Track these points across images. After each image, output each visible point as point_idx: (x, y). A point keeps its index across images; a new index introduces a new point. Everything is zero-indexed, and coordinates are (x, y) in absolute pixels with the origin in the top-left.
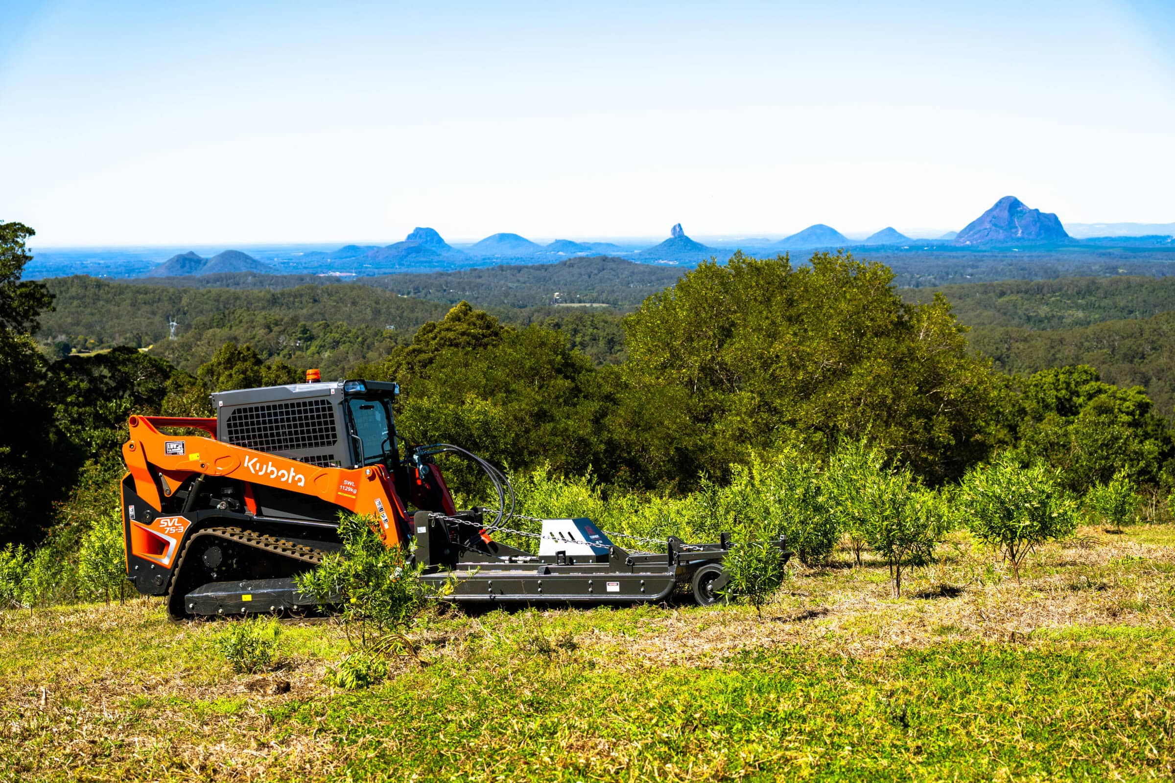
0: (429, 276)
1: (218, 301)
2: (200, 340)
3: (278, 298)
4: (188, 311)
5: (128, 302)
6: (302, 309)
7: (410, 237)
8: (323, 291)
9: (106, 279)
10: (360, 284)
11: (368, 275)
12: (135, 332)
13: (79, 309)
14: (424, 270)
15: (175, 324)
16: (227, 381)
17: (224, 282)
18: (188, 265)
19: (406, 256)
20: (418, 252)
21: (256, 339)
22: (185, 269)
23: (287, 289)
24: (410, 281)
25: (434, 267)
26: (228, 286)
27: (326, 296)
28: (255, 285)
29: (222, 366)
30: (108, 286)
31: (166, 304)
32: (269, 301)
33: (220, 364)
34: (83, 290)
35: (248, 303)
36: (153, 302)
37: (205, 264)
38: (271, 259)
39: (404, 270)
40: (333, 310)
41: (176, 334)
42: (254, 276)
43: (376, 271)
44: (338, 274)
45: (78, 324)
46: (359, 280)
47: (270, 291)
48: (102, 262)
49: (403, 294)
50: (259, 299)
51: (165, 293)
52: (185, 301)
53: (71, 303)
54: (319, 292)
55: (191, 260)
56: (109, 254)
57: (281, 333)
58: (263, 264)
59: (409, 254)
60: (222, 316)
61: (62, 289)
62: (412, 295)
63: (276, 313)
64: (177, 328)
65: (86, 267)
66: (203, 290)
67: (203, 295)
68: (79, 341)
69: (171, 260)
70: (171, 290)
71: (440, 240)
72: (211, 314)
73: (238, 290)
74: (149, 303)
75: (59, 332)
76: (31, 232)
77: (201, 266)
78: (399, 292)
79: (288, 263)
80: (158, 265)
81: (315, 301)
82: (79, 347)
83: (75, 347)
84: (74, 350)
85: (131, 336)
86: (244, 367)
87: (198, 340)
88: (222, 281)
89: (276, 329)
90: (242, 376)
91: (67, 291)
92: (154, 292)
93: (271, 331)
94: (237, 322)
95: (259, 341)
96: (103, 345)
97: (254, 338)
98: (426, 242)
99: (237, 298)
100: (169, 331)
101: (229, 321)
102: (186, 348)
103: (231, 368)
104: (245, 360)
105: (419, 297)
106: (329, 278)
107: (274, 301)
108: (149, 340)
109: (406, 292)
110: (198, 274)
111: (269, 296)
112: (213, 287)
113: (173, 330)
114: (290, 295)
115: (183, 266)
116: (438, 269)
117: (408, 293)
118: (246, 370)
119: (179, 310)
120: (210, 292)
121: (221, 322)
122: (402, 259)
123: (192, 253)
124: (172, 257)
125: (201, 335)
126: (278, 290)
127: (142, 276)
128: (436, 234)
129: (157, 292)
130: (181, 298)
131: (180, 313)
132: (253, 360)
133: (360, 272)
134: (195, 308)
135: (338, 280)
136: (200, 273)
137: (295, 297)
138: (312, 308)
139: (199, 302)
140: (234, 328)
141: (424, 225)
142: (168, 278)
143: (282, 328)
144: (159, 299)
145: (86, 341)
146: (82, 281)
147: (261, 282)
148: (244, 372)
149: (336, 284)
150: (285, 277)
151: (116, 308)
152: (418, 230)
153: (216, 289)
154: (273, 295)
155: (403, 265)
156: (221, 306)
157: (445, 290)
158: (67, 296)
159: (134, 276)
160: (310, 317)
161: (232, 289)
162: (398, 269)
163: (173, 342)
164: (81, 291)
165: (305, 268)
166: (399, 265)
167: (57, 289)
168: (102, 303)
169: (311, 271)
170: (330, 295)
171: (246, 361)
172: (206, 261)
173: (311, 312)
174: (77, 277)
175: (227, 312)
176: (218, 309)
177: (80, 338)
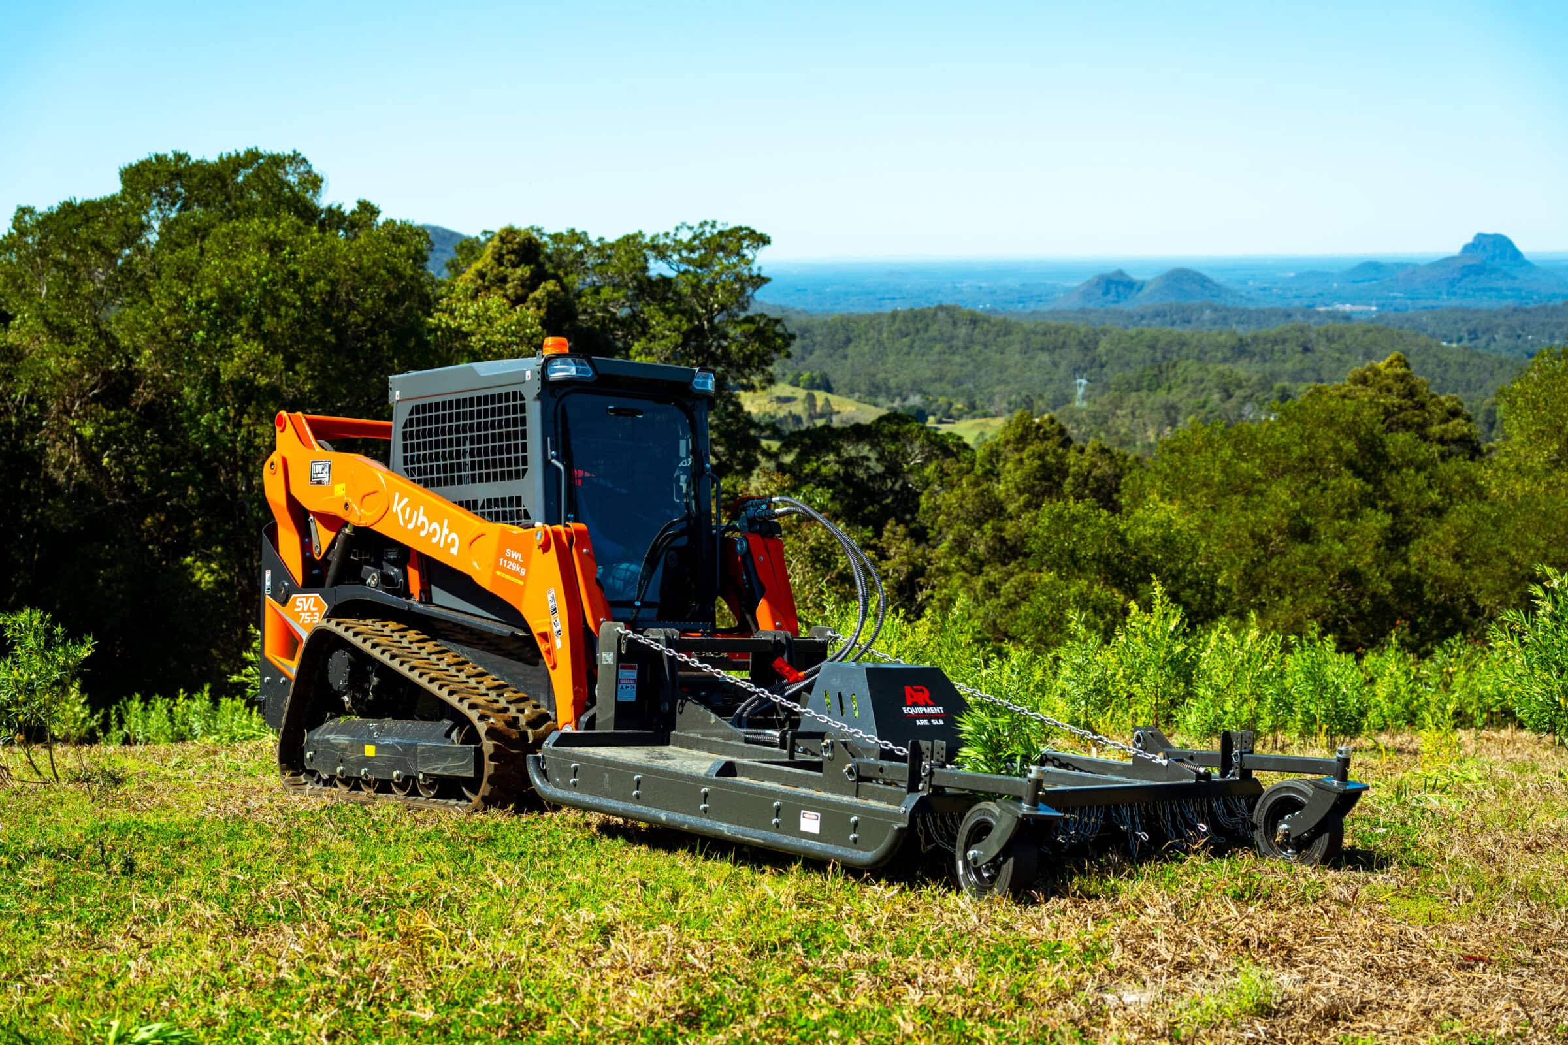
0: (1495, 314)
1: (1152, 347)
2: (1120, 408)
3: (1248, 344)
4: (1107, 362)
5: (1017, 347)
6: (1284, 361)
7: (1467, 248)
8: (1319, 334)
9: (989, 311)
10: (1381, 325)
11: (1396, 310)
12: (1024, 393)
13: (943, 356)
14: (1486, 303)
15: (1084, 382)
16: (1016, 470)
17: (1168, 318)
18: (1113, 291)
19: (1459, 281)
20: (1479, 274)
21: (1207, 409)
22: (1110, 297)
23: (1264, 331)
24: (1463, 320)
25: (1505, 297)
26: (1173, 324)
27: (1323, 340)
28: (1215, 323)
29: (1010, 447)
30: (988, 321)
31: (1075, 351)
32: (1233, 348)
33: (1008, 442)
34: (950, 328)
35: (1201, 351)
36: (1055, 348)
37: (1140, 289)
38: (1245, 282)
39: (1455, 302)
40: (1334, 365)
41: (1084, 398)
42: (1215, 310)
43: (1409, 302)
44: (1348, 307)
45: (941, 379)
46: (1380, 318)
47: (1235, 333)
48: (984, 285)
49: (1450, 342)
50: (1218, 346)
51: (1073, 334)
52: (1103, 346)
53: (931, 348)
54: (1313, 336)
55: (1118, 283)
56: (997, 271)
57: (1247, 399)
58: (1227, 291)
59: (1464, 276)
60: (1156, 371)
61: (920, 326)
62: (1465, 343)
63: (1244, 369)
64: (1087, 388)
65: (961, 292)
66: (1133, 331)
67: (1132, 338)
68: (940, 406)
69: (1089, 282)
70: (1083, 330)
71: (1517, 255)
72: (1139, 368)
73: (1186, 331)
74: (1048, 350)
75: (912, 390)
76: (764, 240)
77: (1134, 292)
78: (1444, 337)
79: (1270, 289)
80: (1069, 292)
81: (1306, 350)
82: (939, 415)
83: (933, 414)
84: (931, 419)
85: (1019, 399)
86: (1042, 448)
87: (1117, 407)
88: (1165, 316)
89: (1239, 393)
90: (1037, 463)
91: (926, 329)
92: (1056, 332)
93: (1230, 396)
94: (1180, 381)
95: (1211, 412)
96: (976, 412)
97: (1203, 407)
98: (1493, 258)
99: (1183, 344)
100: (1074, 394)
101: (1167, 379)
102: (1100, 420)
103: (1023, 450)
104: (1046, 437)
105: (1476, 347)
106: (1332, 315)
107: (1241, 349)
108: (1044, 407)
109: (1455, 337)
110: (1127, 306)
111: (1233, 341)
112: (1149, 325)
113: (1080, 391)
114: (1266, 340)
115: (1106, 293)
116: (1511, 303)
117: (1460, 340)
118: (1046, 453)
119: (1094, 360)
120: (1142, 333)
121: (1154, 381)
122: (1452, 283)
123: (1120, 273)
124: (1090, 277)
125: (1121, 399)
126: (1246, 332)
127: (1044, 308)
128: (1510, 244)
129: (1062, 331)
130: (1097, 343)
131: (1092, 366)
132: (1058, 439)
133: (1383, 305)
134: (1119, 358)
135: (1347, 317)
136: (1132, 304)
137: (1275, 342)
138: (1301, 361)
139: (1125, 349)
140: (1174, 391)
141: (1489, 230)
142: (1083, 311)
143: (1249, 392)
144: (1064, 343)
145: (950, 405)
146: (951, 313)
147: (1225, 318)
148: (1041, 457)
149: (1342, 324)
150: (1263, 311)
151: (998, 356)
152: (1481, 239)
153: (1152, 329)
154: (1241, 340)
155: (1455, 294)
156: (1159, 355)
157: (1519, 336)
158: (926, 336)
159: (1032, 306)
160: (1297, 377)
161: (1177, 329)
162: (1448, 302)
163: (1081, 410)
164: (948, 329)
165: (1298, 297)
166: (1448, 293)
167: (911, 326)
168: (978, 348)
169: (1306, 302)
170: (1330, 340)
171: (1048, 439)
172: (1141, 286)
173: (1299, 367)
174: (941, 307)
175: (1164, 365)
176: (1153, 360)
177: (942, 400)
